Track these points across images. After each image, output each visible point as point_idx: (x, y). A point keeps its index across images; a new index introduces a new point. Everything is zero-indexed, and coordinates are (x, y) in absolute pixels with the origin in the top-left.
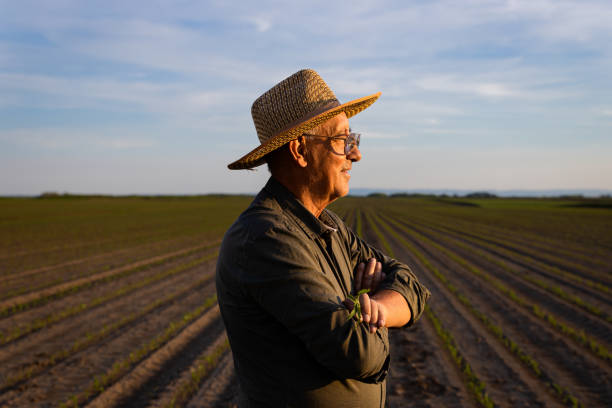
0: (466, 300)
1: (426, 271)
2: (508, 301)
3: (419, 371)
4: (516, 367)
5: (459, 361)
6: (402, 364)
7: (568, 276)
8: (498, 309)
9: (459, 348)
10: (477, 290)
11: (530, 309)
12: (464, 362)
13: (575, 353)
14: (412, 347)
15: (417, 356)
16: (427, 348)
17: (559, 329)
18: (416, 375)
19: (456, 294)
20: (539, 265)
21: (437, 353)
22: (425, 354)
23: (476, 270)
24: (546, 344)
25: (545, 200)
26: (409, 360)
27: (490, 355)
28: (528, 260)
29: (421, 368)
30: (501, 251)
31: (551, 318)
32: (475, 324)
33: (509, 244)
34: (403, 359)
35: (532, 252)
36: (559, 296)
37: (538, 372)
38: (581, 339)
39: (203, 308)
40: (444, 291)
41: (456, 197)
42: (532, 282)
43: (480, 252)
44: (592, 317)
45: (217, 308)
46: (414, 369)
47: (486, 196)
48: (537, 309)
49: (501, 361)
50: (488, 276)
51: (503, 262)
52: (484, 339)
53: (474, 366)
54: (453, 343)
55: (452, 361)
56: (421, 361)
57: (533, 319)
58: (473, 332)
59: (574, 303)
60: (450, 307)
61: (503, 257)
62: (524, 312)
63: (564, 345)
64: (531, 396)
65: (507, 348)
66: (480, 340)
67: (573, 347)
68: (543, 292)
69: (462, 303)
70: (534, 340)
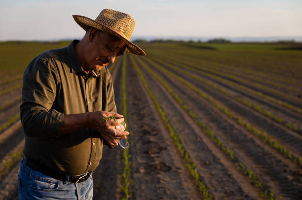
0: (193, 115)
1: (170, 97)
2: (223, 115)
3: (156, 159)
4: (219, 155)
5: (182, 152)
6: (144, 155)
7: (267, 99)
8: (214, 120)
9: (184, 144)
10: (203, 109)
11: (236, 120)
12: (185, 152)
13: (259, 146)
14: (153, 145)
15: (156, 150)
16: (162, 145)
17: (252, 132)
18: (154, 161)
19: (188, 111)
20: (250, 91)
21: (169, 148)
22: (161, 149)
23: (205, 95)
24: (240, 141)
25: (267, 44)
26: (150, 152)
27: (203, 148)
28: (243, 88)
29: (158, 157)
30: (225, 81)
31: (248, 125)
32: (197, 130)
33: (231, 77)
34: (146, 152)
35: (246, 82)
36: (258, 111)
37: (232, 157)
38: (264, 137)
39: (8, 124)
40: (180, 109)
41: (200, 42)
42: (241, 102)
43: (210, 83)
44: (276, 125)
45: (19, 124)
46: (153, 158)
47: (223, 42)
48: (242, 120)
49: (210, 151)
50: (211, 98)
51: (224, 90)
52: (201, 138)
53: (192, 155)
54: (180, 142)
55: (178, 152)
56: (158, 153)
57: (237, 126)
58: (195, 135)
59: (267, 116)
60: (182, 120)
61: (225, 86)
62: (232, 122)
63: (252, 141)
64: (225, 171)
65: (216, 144)
66: (199, 139)
67: (258, 142)
68: (247, 109)
69: (191, 117)
70: (235, 139)
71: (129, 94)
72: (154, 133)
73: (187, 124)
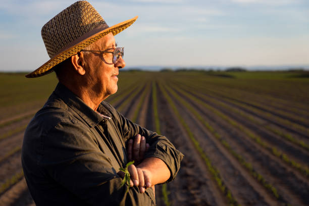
0: (227, 144)
2: (255, 144)
3: (196, 196)
4: (262, 192)
5: (223, 188)
6: (184, 191)
7: (295, 126)
8: (248, 150)
9: (223, 179)
10: (234, 137)
11: (270, 150)
12: (226, 189)
13: (301, 182)
14: (191, 179)
15: (194, 185)
16: (201, 179)
17: (290, 164)
18: (194, 199)
19: (220, 140)
20: (277, 119)
21: (209, 183)
22: (200, 184)
23: (234, 123)
24: (281, 175)
26: (190, 188)
27: (243, 183)
28: (268, 115)
29: (198, 194)
30: (250, 108)
31: (285, 156)
32: (234, 162)
33: (254, 103)
34: (185, 187)
35: (270, 109)
36: (289, 140)
37: (277, 196)
38: (305, 172)
40: (212, 138)
41: (219, 71)
43: (236, 110)
46: (192, 195)
47: (239, 70)
48: (275, 150)
49: (251, 188)
50: (241, 126)
51: (251, 117)
53: (234, 192)
54: (219, 176)
55: (218, 188)
56: (198, 188)
57: (272, 157)
58: (232, 167)
59: (300, 145)
60: (216, 150)
61: (252, 113)
62: (267, 153)
63: (293, 175)
65: (256, 178)
67: (300, 177)
68: (278, 137)
69: (224, 146)
70: (274, 174)
71: (161, 121)
72: (190, 164)
73: (222, 154)
